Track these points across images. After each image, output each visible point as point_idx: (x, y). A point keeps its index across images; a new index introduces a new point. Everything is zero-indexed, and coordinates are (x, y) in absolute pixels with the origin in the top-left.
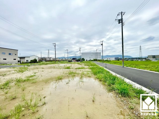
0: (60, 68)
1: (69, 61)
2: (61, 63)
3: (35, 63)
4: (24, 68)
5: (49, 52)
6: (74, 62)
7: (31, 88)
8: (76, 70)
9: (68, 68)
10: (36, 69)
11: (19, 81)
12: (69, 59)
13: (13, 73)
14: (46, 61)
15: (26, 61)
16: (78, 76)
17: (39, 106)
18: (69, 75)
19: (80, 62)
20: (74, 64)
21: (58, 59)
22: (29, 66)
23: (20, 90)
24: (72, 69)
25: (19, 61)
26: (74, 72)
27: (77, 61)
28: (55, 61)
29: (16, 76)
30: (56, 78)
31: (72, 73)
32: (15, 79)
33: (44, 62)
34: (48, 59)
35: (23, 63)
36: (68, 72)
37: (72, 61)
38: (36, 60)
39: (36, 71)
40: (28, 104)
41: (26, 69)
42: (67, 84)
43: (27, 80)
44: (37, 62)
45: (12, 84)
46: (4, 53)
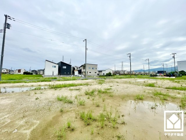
0: (138, 84)
1: (151, 76)
2: (138, 78)
4: (102, 81)
5: (122, 65)
6: (161, 77)
7: (109, 101)
8: (166, 90)
9: (151, 85)
10: (112, 83)
11: (100, 92)
12: (152, 72)
13: (96, 84)
14: (120, 75)
15: (103, 74)
16: (173, 101)
17: (118, 123)
18: (153, 96)
19: (174, 77)
20: (162, 80)
21: (134, 73)
22: (105, 79)
23: (101, 100)
24: (159, 87)
25: (98, 74)
26: (165, 93)
27: (169, 75)
28: (130, 74)
29: (97, 87)
30: (134, 96)
31: (160, 94)
32: (97, 90)
33: (118, 75)
34: (122, 73)
35: (101, 76)
36: (151, 91)
37: (157, 76)
38: (111, 74)
39: (111, 84)
41: (104, 82)
42: (152, 108)
43: (105, 92)
44: (112, 76)
45: (96, 93)
46: (90, 68)
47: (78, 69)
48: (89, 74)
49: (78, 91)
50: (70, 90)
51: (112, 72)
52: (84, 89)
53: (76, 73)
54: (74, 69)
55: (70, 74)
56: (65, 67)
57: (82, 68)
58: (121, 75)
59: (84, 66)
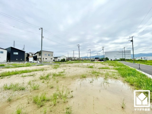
0: (83, 67)
1: (91, 61)
2: (84, 62)
3: (64, 61)
4: (57, 65)
5: (74, 53)
6: (97, 62)
7: (62, 82)
8: (99, 69)
9: (91, 67)
10: (65, 67)
11: (54, 75)
12: (92, 58)
13: (51, 69)
15: (58, 60)
16: (101, 76)
17: (68, 98)
18: (92, 75)
19: (103, 62)
20: (97, 63)
21: (81, 59)
22: (60, 64)
23: (55, 82)
24: (95, 68)
25: (54, 60)
26: (98, 72)
27: (101, 60)
28: (79, 60)
29: (52, 72)
30: (80, 76)
31: (96, 73)
32: (52, 74)
33: (70, 61)
34: (73, 59)
35: (56, 62)
36: (91, 71)
37: (95, 61)
39: (65, 68)
40: (60, 94)
42: (91, 82)
43: (59, 75)
44: (65, 61)
45: (51, 77)
46: (46, 55)
47: (34, 55)
48: (45, 60)
49: (33, 76)
50: (22, 76)
51: (65, 59)
52: (39, 74)
53: (31, 59)
54: (28, 55)
55: (23, 60)
56: (17, 53)
57: (37, 55)
58: (73, 60)
59: (40, 53)
